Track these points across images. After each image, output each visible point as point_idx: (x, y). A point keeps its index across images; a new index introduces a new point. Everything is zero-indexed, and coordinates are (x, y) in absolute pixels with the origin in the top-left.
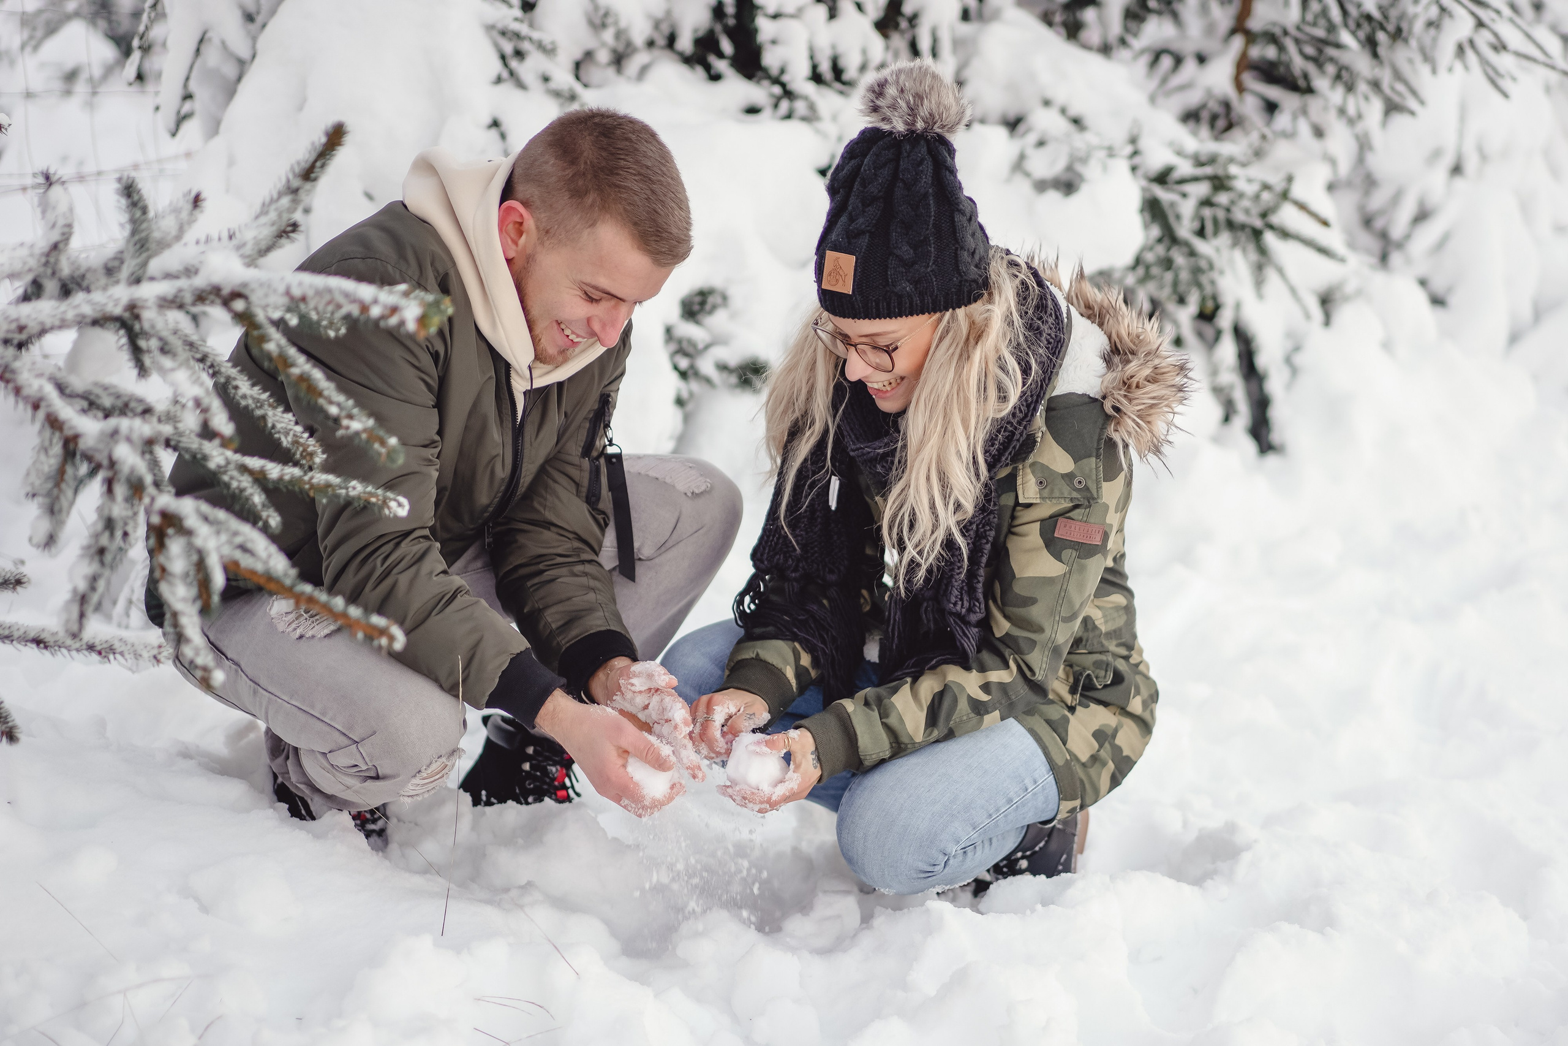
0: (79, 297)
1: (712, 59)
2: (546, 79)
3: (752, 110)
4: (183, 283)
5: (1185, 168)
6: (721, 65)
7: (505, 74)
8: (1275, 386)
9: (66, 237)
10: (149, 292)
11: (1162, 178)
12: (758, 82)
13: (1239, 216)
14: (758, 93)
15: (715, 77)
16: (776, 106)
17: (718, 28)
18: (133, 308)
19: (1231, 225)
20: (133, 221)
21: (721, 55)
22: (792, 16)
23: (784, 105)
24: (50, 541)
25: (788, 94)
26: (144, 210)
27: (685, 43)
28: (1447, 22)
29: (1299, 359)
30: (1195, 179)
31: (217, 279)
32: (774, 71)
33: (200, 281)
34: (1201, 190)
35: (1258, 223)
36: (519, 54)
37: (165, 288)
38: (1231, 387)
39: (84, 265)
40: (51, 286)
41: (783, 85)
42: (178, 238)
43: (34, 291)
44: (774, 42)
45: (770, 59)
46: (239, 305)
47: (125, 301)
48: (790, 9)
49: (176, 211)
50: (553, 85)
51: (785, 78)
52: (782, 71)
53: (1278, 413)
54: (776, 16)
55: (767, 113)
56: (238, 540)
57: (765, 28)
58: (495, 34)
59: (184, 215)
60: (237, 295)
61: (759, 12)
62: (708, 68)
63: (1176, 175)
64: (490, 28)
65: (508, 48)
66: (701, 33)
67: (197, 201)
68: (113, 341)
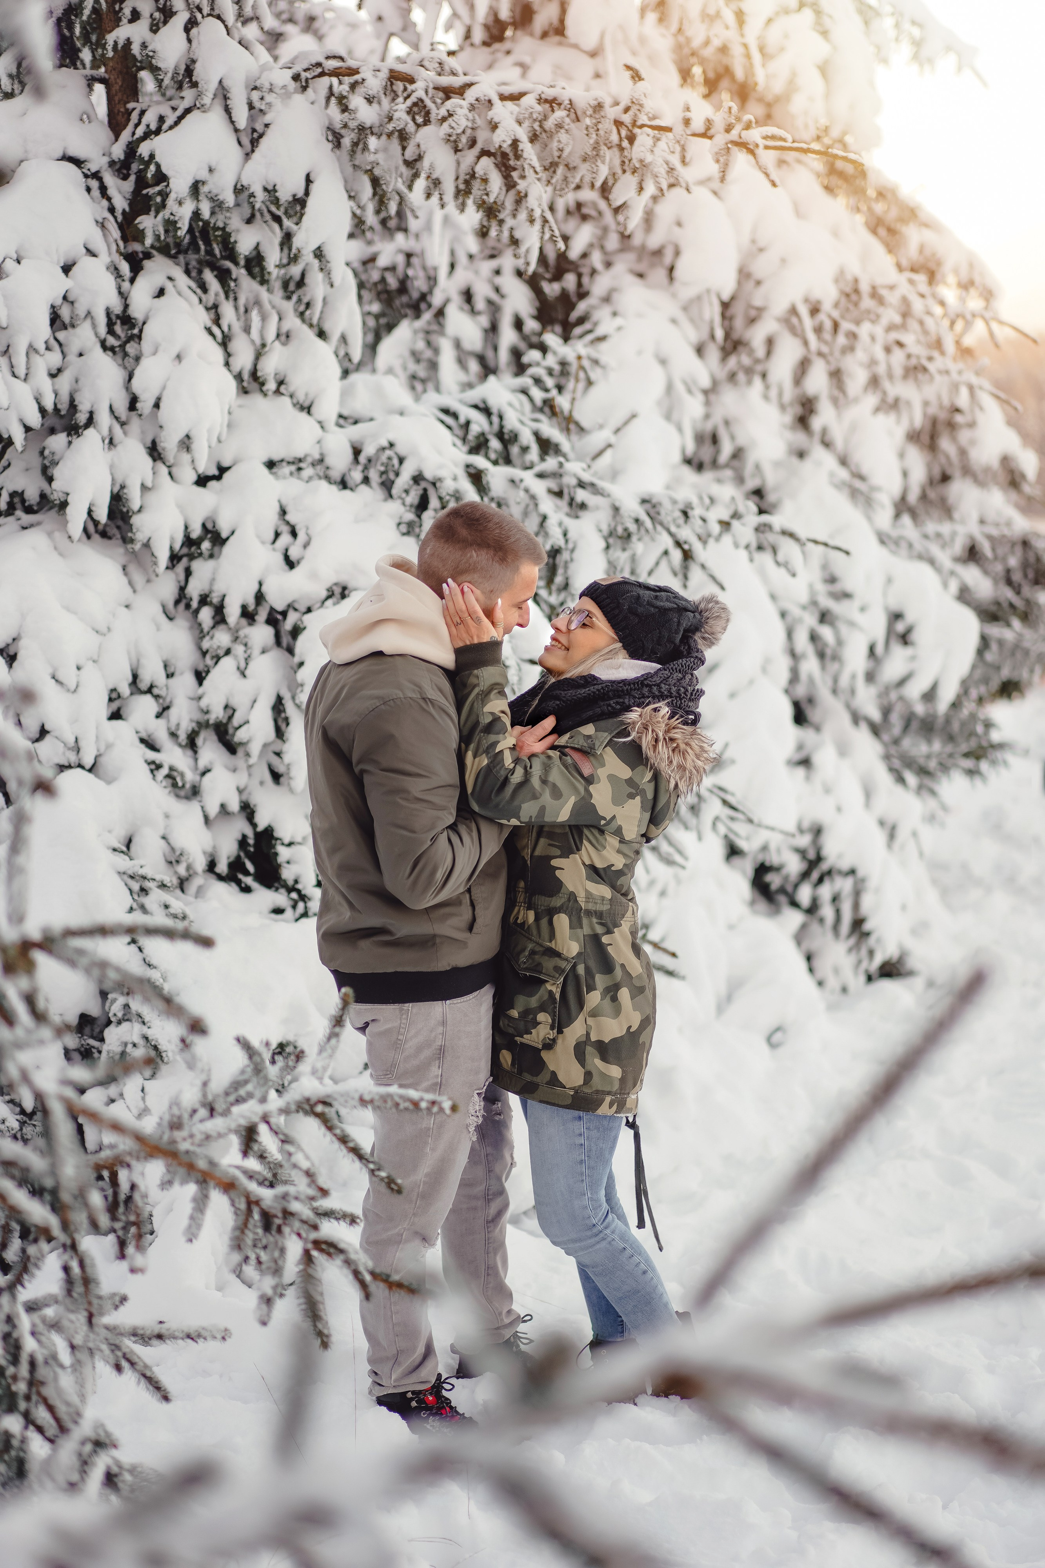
1: (240, 876)
2: (166, 907)
3: (278, 911)
6: (249, 881)
7: (135, 906)
12: (277, 889)
14: (280, 898)
15: (247, 890)
16: (294, 907)
17: (242, 854)
21: (247, 873)
22: (299, 843)
23: (301, 905)
25: (303, 898)
27: (222, 867)
28: (704, 806)
31: (310, 1094)
32: (290, 883)
36: (144, 891)
41: (299, 892)
44: (288, 862)
45: (287, 874)
48: (298, 839)
50: (172, 910)
51: (299, 886)
52: (296, 882)
54: (290, 844)
55: (289, 913)
57: (283, 853)
58: (125, 877)
61: (278, 842)
62: (239, 882)
64: (121, 874)
65: (136, 887)
66: (232, 859)
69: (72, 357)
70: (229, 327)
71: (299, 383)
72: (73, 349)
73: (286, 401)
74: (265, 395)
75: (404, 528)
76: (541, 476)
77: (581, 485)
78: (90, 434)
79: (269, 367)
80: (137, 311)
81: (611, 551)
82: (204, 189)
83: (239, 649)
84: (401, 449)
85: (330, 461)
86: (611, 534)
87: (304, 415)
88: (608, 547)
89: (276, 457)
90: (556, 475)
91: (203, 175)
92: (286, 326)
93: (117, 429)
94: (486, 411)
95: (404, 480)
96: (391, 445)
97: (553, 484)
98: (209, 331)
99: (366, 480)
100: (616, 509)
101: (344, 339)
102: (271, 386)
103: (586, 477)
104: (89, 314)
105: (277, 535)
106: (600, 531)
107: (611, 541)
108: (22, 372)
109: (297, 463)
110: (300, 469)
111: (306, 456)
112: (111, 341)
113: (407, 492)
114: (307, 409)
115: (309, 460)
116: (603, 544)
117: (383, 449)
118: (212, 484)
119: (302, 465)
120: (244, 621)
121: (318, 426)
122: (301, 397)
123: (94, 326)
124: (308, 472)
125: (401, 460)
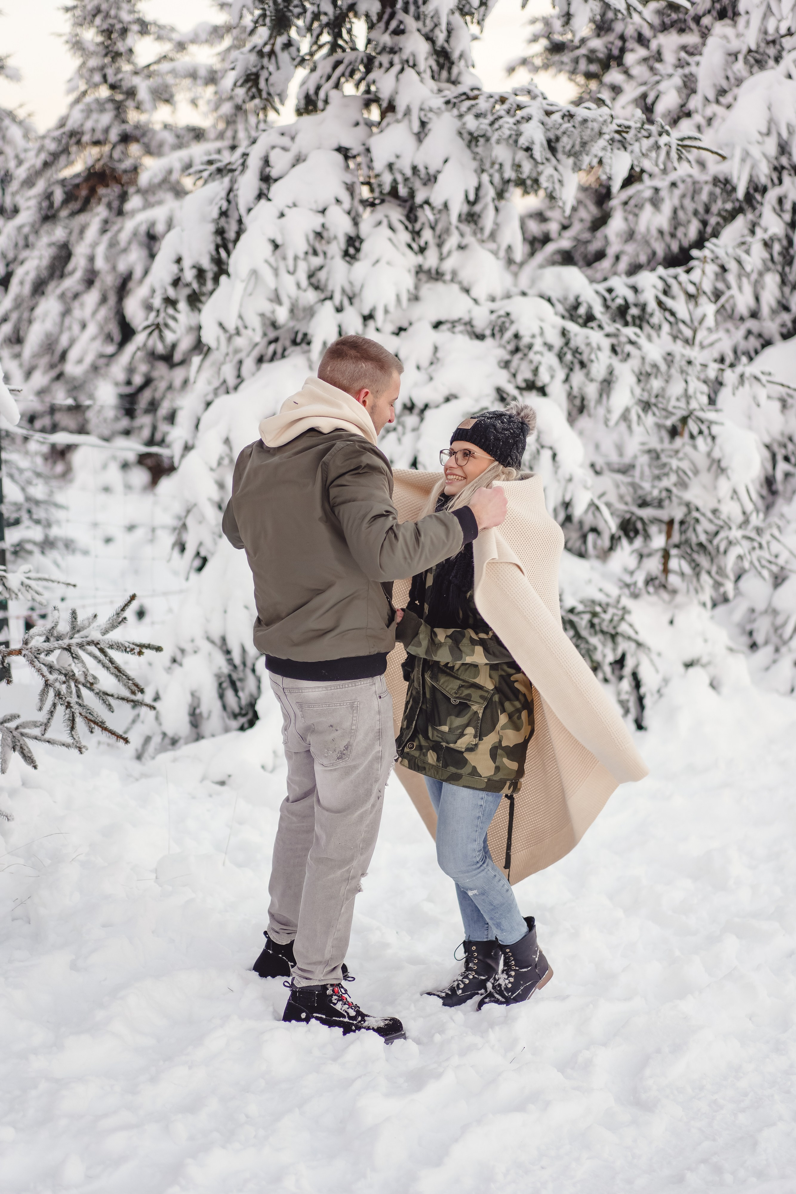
0: (60, 642)
4: (84, 639)
5: (580, 608)
8: (647, 702)
9: (56, 625)
10: (74, 641)
11: (572, 611)
13: (605, 628)
18: (69, 645)
19: (603, 632)
20: (73, 622)
24: (40, 709)
26: (76, 619)
29: (664, 691)
30: (584, 612)
31: (93, 639)
33: (89, 639)
34: (587, 617)
35: (613, 632)
37: (79, 640)
38: (628, 701)
39: (62, 633)
40: (52, 639)
42: (89, 627)
43: (47, 640)
46: (99, 646)
47: (67, 644)
49: (88, 619)
53: (648, 713)
56: (89, 711)
59: (91, 620)
60: (98, 644)
63: (577, 611)
67: (95, 616)
68: (66, 654)
69: (328, 261)
70: (426, 243)
71: (465, 276)
72: (329, 255)
73: (455, 287)
74: (444, 282)
75: (502, 364)
76: (608, 335)
77: (631, 342)
78: (328, 303)
79: (447, 266)
80: (363, 235)
81: (642, 384)
82: (395, 167)
83: (400, 428)
84: (513, 317)
85: (475, 323)
86: (641, 374)
87: (464, 296)
88: (639, 381)
89: (443, 318)
90: (616, 336)
91: (392, 159)
92: (464, 242)
93: (346, 302)
94: (635, 289)
95: (509, 334)
96: (508, 314)
97: (613, 340)
98: (410, 246)
99: (493, 335)
100: (643, 359)
101: (509, 248)
102: (448, 277)
103: (633, 338)
104: (335, 238)
105: (432, 363)
106: (633, 371)
107: (642, 378)
108: (291, 269)
109: (454, 323)
110: (454, 327)
111: (460, 320)
112: (352, 251)
113: (508, 342)
114: (467, 291)
115: (463, 321)
116: (634, 379)
117: (500, 317)
118: (403, 334)
119: (456, 324)
120: (407, 412)
121: (471, 302)
122: (465, 284)
123: (338, 243)
124: (459, 328)
125: (512, 322)
